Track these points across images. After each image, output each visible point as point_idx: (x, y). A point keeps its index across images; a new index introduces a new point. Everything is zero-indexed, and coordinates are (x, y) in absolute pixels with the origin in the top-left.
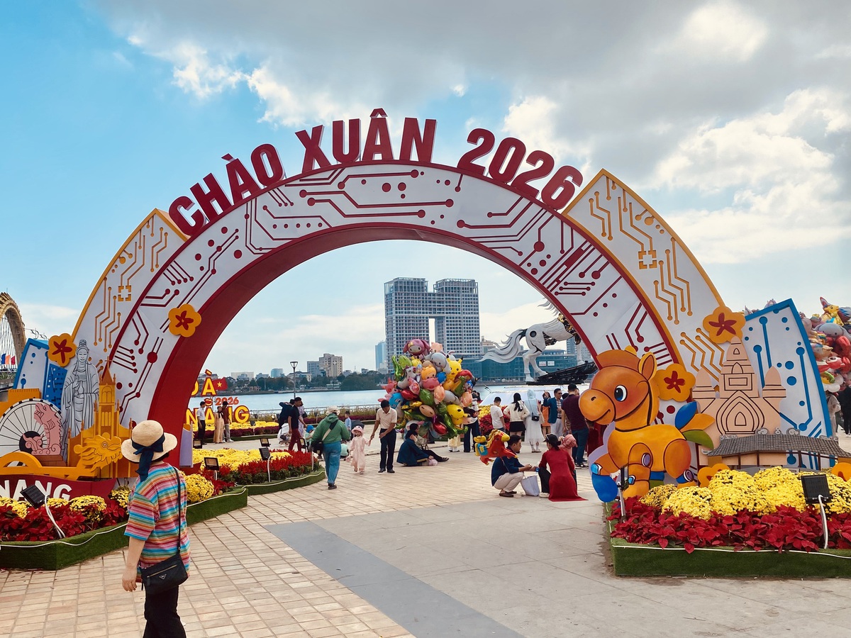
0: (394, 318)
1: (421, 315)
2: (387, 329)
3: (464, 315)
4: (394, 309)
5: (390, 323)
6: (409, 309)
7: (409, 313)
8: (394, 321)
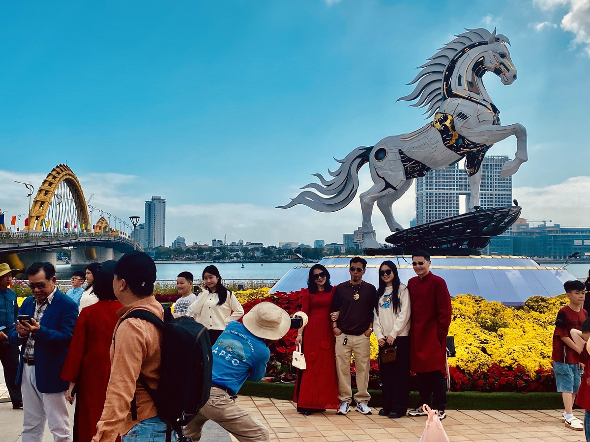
0: (424, 194)
1: (452, 191)
2: (417, 205)
3: (496, 192)
4: (424, 186)
5: (420, 199)
6: (439, 185)
7: (439, 189)
8: (424, 197)
